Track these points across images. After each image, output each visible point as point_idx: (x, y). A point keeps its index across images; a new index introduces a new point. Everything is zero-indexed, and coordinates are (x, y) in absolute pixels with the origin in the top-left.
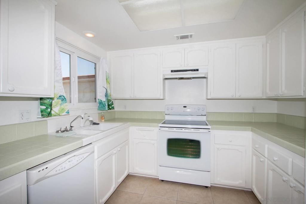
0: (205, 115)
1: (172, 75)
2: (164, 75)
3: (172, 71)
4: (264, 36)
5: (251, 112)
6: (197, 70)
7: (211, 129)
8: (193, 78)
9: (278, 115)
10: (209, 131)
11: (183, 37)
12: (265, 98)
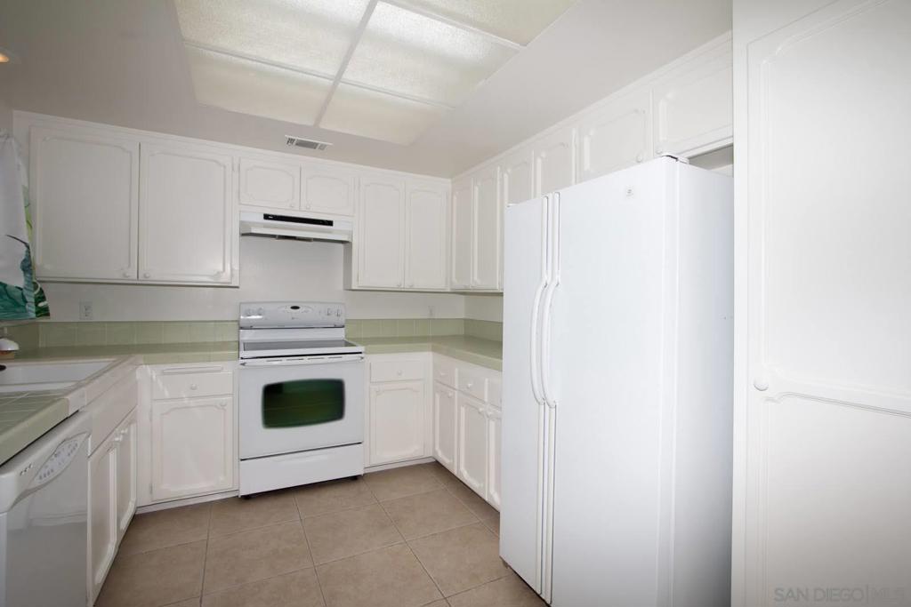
0: (343, 327)
1: (266, 226)
2: (242, 223)
3: (266, 217)
4: (449, 180)
5: (427, 317)
6: (330, 223)
7: (365, 353)
8: (316, 240)
9: (467, 322)
10: (362, 358)
11: (302, 144)
12: (449, 291)
